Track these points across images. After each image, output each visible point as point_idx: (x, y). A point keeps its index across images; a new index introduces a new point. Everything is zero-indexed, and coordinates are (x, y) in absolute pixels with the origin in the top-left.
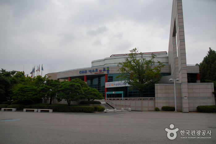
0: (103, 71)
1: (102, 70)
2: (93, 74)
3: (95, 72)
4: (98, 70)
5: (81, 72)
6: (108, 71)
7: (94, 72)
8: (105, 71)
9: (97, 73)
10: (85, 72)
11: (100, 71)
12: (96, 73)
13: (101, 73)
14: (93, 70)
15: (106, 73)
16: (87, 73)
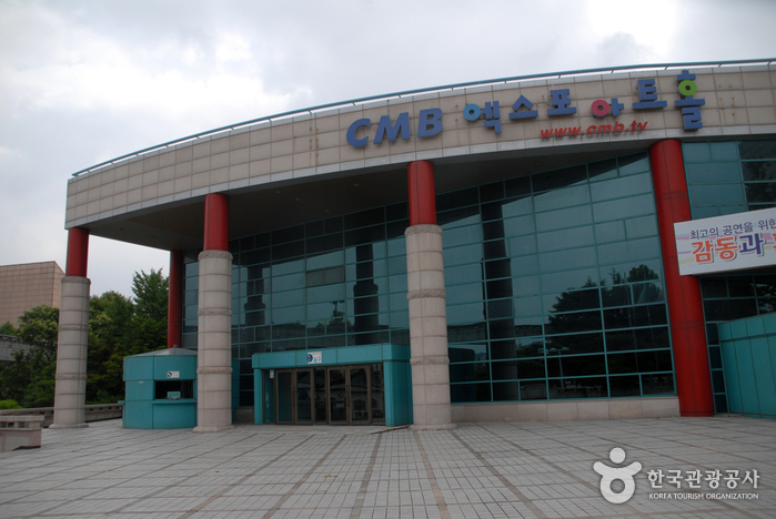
0: (637, 110)
1: (628, 103)
2: (522, 140)
3: (544, 126)
4: (584, 107)
5: (371, 135)
6: (688, 107)
7: (532, 118)
8: (660, 108)
9: (574, 134)
10: (415, 125)
11: (602, 111)
12: (560, 135)
13: (619, 130)
14: (522, 104)
15: (663, 127)
16: (449, 138)
